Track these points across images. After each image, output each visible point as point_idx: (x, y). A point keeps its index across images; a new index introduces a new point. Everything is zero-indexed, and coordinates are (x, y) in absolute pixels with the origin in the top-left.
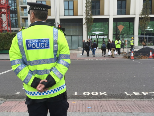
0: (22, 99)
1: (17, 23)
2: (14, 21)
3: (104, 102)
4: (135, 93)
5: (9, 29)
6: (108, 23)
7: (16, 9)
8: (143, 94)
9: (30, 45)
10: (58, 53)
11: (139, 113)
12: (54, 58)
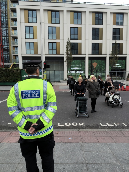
0: (13, 129)
1: (9, 59)
2: (6, 57)
3: (83, 132)
4: (108, 124)
5: (2, 64)
6: (84, 61)
7: (9, 47)
8: (115, 125)
9: (24, 95)
10: (47, 101)
11: (112, 143)
12: (43, 105)
